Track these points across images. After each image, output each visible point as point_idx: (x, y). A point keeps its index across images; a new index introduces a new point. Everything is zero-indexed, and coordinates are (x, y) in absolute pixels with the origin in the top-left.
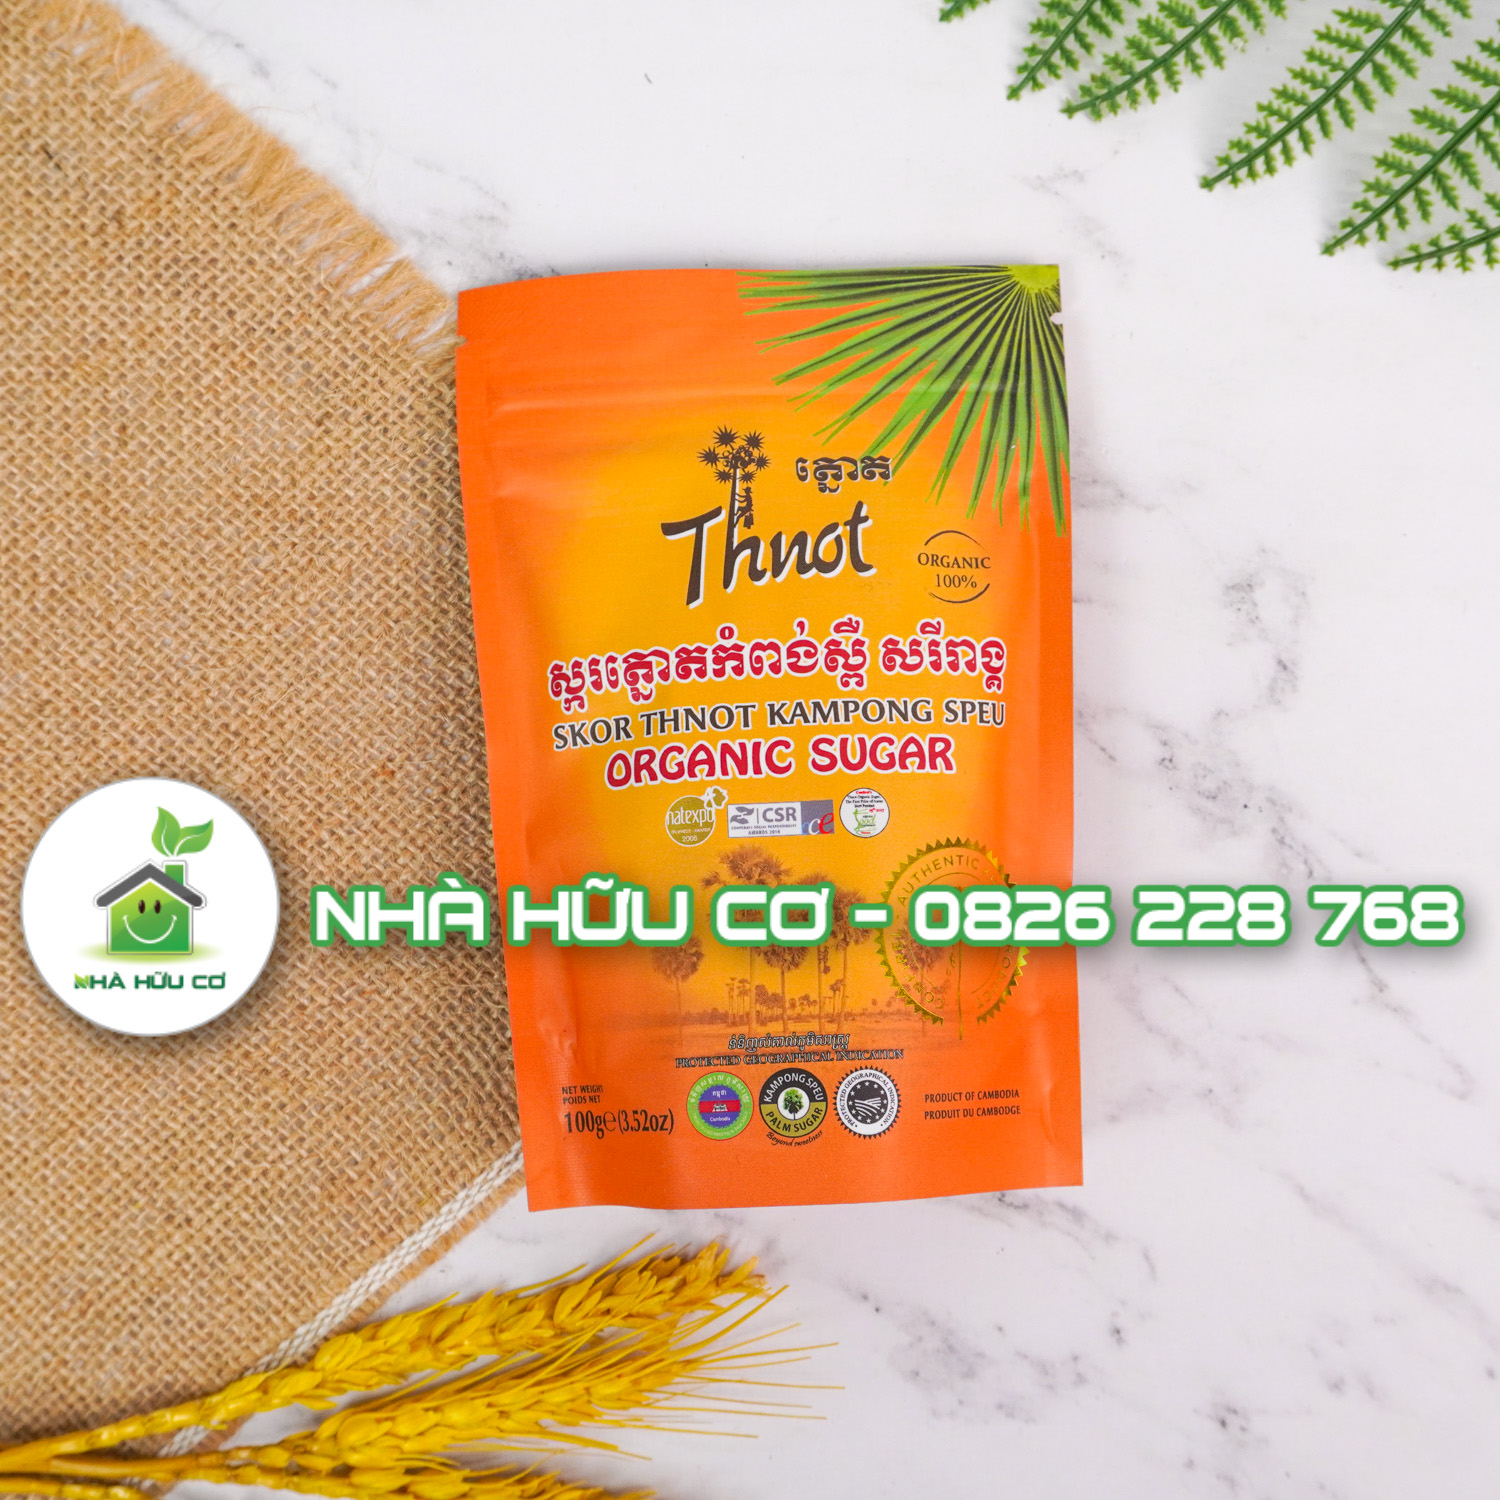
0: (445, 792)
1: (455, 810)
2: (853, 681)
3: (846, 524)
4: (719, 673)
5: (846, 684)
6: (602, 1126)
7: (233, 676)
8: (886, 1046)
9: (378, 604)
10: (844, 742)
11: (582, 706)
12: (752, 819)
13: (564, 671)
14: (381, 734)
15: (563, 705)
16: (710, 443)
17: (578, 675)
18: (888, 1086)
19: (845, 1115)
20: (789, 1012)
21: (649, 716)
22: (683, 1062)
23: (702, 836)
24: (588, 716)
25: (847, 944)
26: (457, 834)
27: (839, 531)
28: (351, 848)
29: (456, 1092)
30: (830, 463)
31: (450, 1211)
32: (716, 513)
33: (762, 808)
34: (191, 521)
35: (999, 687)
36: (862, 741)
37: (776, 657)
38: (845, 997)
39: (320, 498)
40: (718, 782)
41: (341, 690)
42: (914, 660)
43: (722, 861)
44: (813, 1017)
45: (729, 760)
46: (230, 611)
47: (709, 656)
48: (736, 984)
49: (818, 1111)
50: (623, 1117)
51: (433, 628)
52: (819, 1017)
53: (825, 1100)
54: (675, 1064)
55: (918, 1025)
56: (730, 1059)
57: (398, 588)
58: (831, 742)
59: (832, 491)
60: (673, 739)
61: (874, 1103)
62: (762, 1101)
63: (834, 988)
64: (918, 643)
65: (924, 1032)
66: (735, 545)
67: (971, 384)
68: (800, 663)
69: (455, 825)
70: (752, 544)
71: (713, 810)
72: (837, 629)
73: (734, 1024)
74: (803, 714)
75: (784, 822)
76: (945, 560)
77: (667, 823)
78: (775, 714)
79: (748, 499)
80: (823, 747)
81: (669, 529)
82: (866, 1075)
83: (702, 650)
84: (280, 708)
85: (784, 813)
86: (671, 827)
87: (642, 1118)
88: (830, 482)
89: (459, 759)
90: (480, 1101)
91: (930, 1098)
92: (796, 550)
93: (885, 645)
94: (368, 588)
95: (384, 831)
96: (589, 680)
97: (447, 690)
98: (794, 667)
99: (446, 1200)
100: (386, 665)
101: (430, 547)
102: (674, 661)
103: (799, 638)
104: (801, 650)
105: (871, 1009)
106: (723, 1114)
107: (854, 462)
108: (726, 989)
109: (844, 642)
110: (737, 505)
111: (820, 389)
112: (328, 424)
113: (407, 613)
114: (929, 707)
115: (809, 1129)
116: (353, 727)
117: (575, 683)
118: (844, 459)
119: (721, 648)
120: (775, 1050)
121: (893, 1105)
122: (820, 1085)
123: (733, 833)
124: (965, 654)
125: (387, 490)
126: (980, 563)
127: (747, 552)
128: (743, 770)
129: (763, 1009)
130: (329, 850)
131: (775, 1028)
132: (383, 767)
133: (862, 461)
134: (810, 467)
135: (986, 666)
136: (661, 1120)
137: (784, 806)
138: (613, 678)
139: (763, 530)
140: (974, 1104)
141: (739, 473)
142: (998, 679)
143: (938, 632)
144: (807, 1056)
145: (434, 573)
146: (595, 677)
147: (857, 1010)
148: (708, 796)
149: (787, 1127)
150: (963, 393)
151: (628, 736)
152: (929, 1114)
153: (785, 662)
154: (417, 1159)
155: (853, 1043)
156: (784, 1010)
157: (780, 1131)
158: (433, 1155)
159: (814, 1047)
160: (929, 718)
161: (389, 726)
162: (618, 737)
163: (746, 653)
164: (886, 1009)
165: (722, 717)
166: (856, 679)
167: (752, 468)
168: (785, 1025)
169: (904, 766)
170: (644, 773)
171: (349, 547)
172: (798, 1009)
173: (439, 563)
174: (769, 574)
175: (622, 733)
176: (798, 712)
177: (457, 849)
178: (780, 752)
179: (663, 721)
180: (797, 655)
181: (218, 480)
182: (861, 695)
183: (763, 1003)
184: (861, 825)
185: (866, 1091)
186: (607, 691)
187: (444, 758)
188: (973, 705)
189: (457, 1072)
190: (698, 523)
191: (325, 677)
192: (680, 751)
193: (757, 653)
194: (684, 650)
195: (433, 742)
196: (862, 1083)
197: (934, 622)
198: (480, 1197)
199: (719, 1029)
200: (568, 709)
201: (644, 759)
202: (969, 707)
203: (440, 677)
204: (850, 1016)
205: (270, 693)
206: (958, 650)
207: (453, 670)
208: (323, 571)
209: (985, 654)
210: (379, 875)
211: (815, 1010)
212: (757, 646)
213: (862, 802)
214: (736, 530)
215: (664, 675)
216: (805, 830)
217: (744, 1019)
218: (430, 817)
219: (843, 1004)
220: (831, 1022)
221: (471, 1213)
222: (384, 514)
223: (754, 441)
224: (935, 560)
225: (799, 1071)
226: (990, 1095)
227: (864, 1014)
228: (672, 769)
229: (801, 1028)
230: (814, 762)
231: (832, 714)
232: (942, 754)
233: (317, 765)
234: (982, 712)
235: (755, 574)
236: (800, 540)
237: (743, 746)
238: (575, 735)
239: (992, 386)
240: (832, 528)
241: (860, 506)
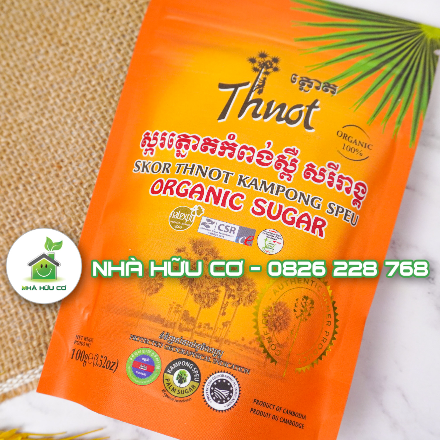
0: (81, 184)
1: (83, 193)
2: (286, 177)
3: (307, 106)
4: (221, 154)
5: (282, 177)
6: (87, 360)
7: (7, 103)
8: (241, 365)
9: (83, 91)
10: (271, 204)
11: (152, 153)
12: (212, 227)
13: (150, 136)
14: (63, 148)
15: (144, 151)
16: (255, 55)
17: (155, 139)
18: (235, 387)
19: (207, 394)
20: (197, 329)
21: (180, 165)
22: (134, 337)
23: (184, 227)
24: (153, 159)
25: (239, 304)
26: (80, 204)
27: (303, 108)
28: (30, 195)
29: (35, 325)
30: (308, 80)
31: (11, 383)
32: (247, 84)
33: (219, 223)
34: (16, 31)
35: (359, 206)
36: (281, 207)
37: (252, 154)
38: (228, 331)
39: (74, 37)
40: (202, 204)
41: (52, 124)
42: (321, 178)
43: (190, 242)
44: (208, 336)
45: (211, 195)
46: (17, 74)
47: (219, 145)
48: (175, 306)
49: (193, 387)
50: (96, 358)
51: (103, 108)
52: (211, 337)
53: (199, 382)
54: (129, 337)
55: (263, 360)
56: (157, 343)
57: (94, 86)
58: (265, 202)
59: (305, 91)
60: (187, 177)
61: (225, 393)
62: (166, 371)
63: (224, 325)
64: (325, 171)
65: (265, 365)
66: (250, 99)
67: (387, 67)
68: (263, 161)
69: (80, 200)
70: (259, 102)
71: (195, 216)
72: (286, 151)
73: (166, 326)
74: (256, 185)
75: (228, 233)
76: (350, 139)
77: (170, 216)
78: (241, 180)
79: (264, 82)
80: (260, 203)
81: (222, 86)
82: (225, 376)
83: (216, 141)
84: (22, 123)
85: (229, 229)
86: (171, 219)
87: (104, 360)
88: (305, 87)
89: (93, 171)
90: (45, 333)
91: (256, 401)
92: (279, 110)
93: (307, 166)
94: (81, 83)
95: (47, 192)
96: (160, 141)
97: (99, 138)
98: (259, 162)
99: (11, 377)
100: (76, 118)
101: (115, 73)
102: (201, 142)
103: (266, 149)
104: (265, 155)
105: (240, 342)
106: (143, 371)
107: (320, 83)
108: (169, 306)
109: (288, 158)
110: (257, 83)
111: (314, 49)
112: (90, 8)
113: (93, 99)
114: (320, 203)
115: (185, 395)
116: (51, 141)
117: (153, 142)
118: (316, 80)
119: (227, 143)
120: (182, 347)
121: (235, 398)
122: (199, 373)
123: (200, 230)
124: (346, 184)
125: (104, 43)
126: (367, 146)
127: (255, 105)
128: (216, 202)
129: (184, 323)
130: (20, 193)
131: (186, 335)
132: (58, 163)
133: (324, 83)
134: (298, 79)
135: (356, 193)
136: (112, 364)
137: (231, 225)
138: (170, 144)
139: (266, 98)
140: (280, 414)
141: (263, 70)
142: (360, 203)
143: (336, 169)
144: (198, 355)
145: (112, 85)
146: (162, 141)
147: (233, 340)
148: (195, 209)
149: (174, 390)
150: (383, 70)
151: (168, 172)
152: (253, 411)
153: (255, 158)
154: (5, 351)
155: (225, 357)
156: (194, 328)
157: (169, 390)
158: (13, 353)
159: (203, 352)
160: (318, 207)
161: (67, 145)
162: (163, 172)
163: (237, 149)
164: (248, 345)
165: (215, 174)
166: (288, 177)
167: (270, 70)
168: (192, 335)
169: (298, 226)
170: (168, 190)
171: (79, 62)
172: (202, 329)
173: (116, 82)
174: (261, 117)
175: (166, 170)
176: (254, 183)
177: (77, 211)
178: (238, 199)
179: (186, 168)
180: (262, 157)
181: (34, 18)
182: (288, 185)
183: (185, 320)
184: (266, 247)
185: (223, 385)
186: (166, 149)
187: (86, 169)
188: (343, 209)
189: (39, 317)
190: (236, 87)
191: (47, 115)
192: (189, 184)
193: (243, 150)
194: (208, 139)
195: (85, 159)
196: (222, 380)
197: (336, 164)
198: (27, 381)
199: (157, 326)
200: (145, 154)
201: (171, 184)
202: (340, 210)
203: (98, 132)
204: (227, 342)
205: (21, 115)
206: (344, 181)
207: (105, 130)
208: (64, 69)
209: (356, 187)
210: (38, 212)
211: (210, 332)
212: (244, 147)
213: (271, 236)
214: (253, 94)
215: (195, 147)
216: (237, 240)
217: (172, 325)
218: (71, 193)
219: (226, 335)
220: (217, 341)
221: (21, 387)
222: (100, 53)
223: (276, 60)
224: (345, 136)
225: (191, 362)
226: (291, 413)
227: (235, 343)
228: (182, 191)
229: (200, 340)
230: (253, 210)
231: (270, 189)
232: (320, 227)
233: (29, 153)
234: (346, 215)
235: (255, 115)
236: (282, 106)
237: (220, 191)
238: (145, 166)
239: (398, 71)
240: (300, 106)
241: (316, 101)
